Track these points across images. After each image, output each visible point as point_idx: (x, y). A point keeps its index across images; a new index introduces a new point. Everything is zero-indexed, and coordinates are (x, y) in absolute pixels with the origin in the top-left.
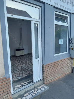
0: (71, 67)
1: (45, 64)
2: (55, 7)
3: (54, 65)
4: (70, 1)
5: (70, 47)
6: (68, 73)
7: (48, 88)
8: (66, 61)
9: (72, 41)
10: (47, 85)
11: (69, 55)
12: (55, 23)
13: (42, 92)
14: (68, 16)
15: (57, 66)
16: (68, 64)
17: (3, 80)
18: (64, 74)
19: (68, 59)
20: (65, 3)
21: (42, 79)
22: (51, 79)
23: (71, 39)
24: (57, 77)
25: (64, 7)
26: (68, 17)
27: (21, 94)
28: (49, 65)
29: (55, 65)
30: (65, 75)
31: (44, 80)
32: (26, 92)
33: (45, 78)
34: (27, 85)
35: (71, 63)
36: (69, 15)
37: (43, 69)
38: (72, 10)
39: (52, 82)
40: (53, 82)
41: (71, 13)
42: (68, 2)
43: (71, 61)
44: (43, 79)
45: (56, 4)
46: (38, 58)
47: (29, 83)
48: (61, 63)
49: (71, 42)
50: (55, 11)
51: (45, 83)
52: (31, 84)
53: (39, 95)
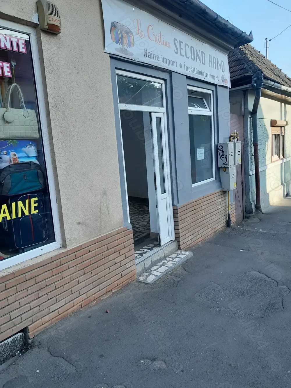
0: (224, 214)
1: (179, 206)
2: (188, 77)
3: (193, 208)
4: (214, 57)
5: (219, 166)
6: (219, 227)
7: (192, 253)
8: (213, 200)
9: (222, 151)
10: (187, 250)
11: (217, 184)
12: (190, 112)
13: (183, 261)
14: (211, 92)
15: (198, 210)
16: (217, 205)
17: (123, 233)
18: (213, 231)
19: (217, 195)
20: (204, 64)
21: (174, 239)
22: (190, 238)
23: (222, 146)
24: (200, 236)
25: (202, 73)
26: (210, 94)
27: (146, 267)
28: (185, 208)
29: (196, 207)
30: (215, 232)
31: (179, 242)
32: (153, 264)
33: (181, 235)
34: (150, 253)
35: (223, 205)
36: (213, 91)
37: (175, 217)
38: (218, 77)
39: (192, 246)
40: (194, 246)
41: (215, 85)
42: (209, 61)
43: (223, 199)
44: (176, 239)
45: (190, 70)
46: (165, 192)
47: (151, 249)
48: (205, 203)
49: (221, 154)
50: (188, 85)
51: (182, 247)
52: (155, 250)
53: (179, 266)
